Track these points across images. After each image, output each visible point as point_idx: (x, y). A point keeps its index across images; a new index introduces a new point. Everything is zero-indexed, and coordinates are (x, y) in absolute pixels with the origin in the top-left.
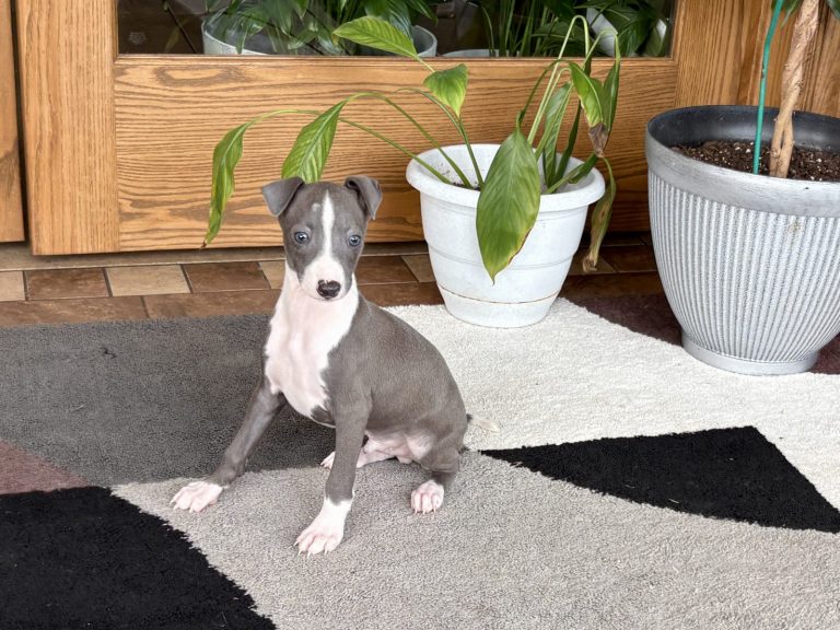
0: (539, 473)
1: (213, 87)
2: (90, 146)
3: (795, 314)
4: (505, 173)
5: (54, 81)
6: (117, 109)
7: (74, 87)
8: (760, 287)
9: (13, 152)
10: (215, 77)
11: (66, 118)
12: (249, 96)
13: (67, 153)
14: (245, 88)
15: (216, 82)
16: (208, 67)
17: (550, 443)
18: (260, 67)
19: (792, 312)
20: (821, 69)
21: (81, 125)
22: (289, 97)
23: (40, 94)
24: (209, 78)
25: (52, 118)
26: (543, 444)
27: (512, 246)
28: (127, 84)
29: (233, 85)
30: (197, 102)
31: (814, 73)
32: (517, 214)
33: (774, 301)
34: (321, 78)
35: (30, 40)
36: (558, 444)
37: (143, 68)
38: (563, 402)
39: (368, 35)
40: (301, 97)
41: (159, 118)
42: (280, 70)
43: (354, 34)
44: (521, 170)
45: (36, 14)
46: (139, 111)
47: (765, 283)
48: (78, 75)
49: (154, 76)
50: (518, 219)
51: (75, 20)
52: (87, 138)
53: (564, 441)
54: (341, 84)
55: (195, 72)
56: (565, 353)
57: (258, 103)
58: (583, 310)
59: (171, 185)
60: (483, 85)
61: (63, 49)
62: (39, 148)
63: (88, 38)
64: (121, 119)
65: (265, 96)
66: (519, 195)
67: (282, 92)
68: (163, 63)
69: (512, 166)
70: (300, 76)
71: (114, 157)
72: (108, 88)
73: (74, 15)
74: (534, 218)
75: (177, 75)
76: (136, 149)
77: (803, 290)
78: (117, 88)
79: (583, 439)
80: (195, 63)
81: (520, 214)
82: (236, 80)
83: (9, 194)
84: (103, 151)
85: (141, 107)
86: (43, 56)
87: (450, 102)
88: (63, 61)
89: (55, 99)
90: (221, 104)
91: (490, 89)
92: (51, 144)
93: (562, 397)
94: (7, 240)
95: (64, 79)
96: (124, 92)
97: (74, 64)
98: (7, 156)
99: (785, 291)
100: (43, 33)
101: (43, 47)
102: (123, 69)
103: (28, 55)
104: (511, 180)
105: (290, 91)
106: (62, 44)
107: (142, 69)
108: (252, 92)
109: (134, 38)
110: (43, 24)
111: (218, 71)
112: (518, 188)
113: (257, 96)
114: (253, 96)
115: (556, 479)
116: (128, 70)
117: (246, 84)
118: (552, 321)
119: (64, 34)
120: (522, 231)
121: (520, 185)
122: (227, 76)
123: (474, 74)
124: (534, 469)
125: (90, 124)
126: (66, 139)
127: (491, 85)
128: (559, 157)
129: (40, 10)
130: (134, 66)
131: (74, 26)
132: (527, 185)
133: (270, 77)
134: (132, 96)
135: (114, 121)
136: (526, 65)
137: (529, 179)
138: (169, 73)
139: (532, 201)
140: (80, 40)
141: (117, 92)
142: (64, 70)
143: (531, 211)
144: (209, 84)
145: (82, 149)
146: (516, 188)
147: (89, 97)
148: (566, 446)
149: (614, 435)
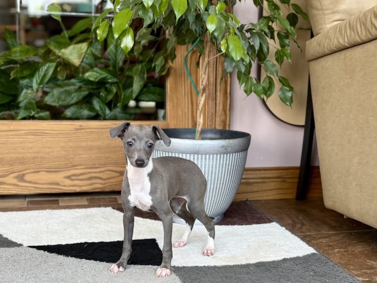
0: (46, 252)
17: (60, 244)
20: (217, 118)
22: (8, 135)
31: (214, 120)
36: (64, 244)
40: (13, 135)
60: (88, 130)
67: (5, 133)
105: (8, 133)
124: (44, 251)
127: (91, 130)
149: (91, 241)
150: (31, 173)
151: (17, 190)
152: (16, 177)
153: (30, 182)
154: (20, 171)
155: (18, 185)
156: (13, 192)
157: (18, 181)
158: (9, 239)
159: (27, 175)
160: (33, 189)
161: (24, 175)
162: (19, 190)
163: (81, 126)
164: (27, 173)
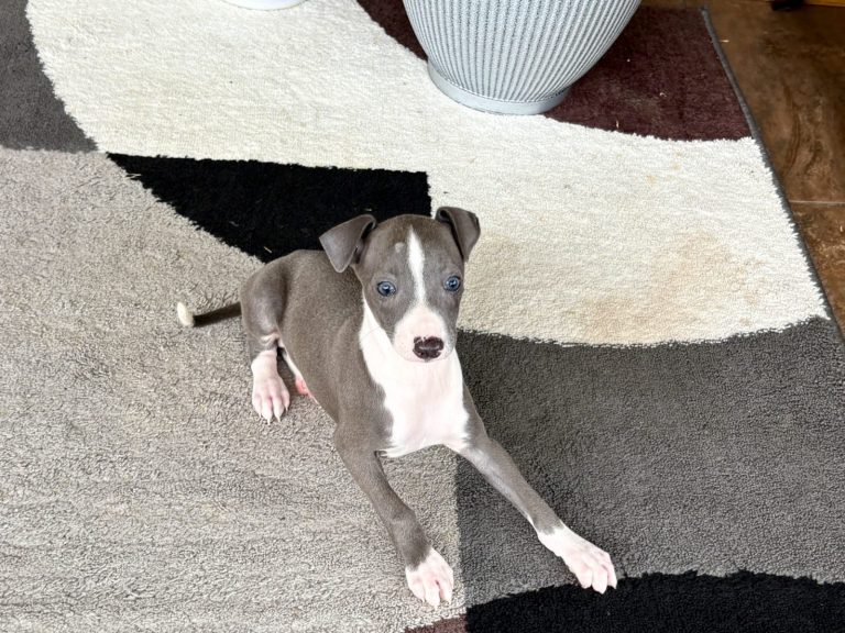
0: (149, 191)
3: (505, 55)
8: (464, 17)
19: (501, 52)
33: (481, 37)
47: (469, 14)
53: (207, 157)
77: (510, 30)
79: (228, 157)
99: (491, 27)
115: (162, 201)
149: (265, 159)
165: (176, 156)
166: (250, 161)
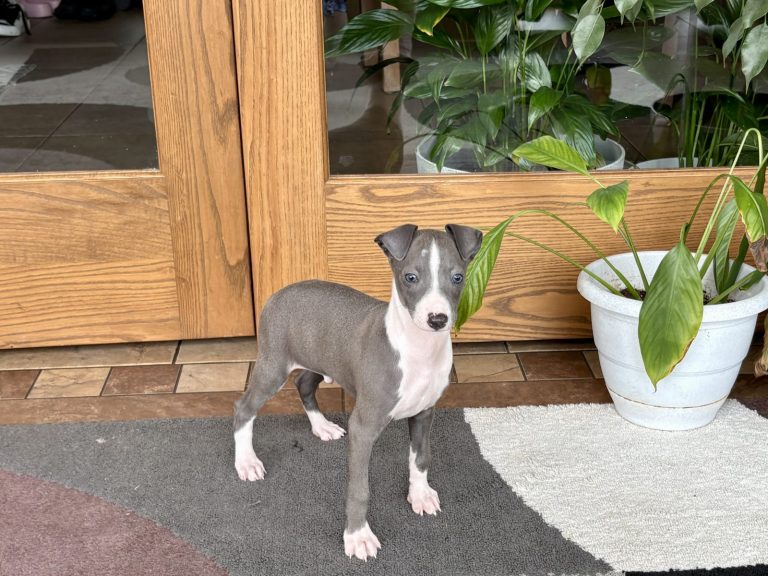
1: (412, 203)
2: (305, 256)
4: (667, 284)
5: (273, 199)
6: (328, 224)
7: (291, 205)
9: (244, 260)
10: (413, 194)
11: (285, 233)
12: (443, 210)
13: (286, 262)
14: (439, 203)
15: (413, 199)
16: (407, 186)
17: (700, 567)
18: (453, 184)
21: (298, 237)
22: (479, 210)
23: (262, 210)
24: (410, 195)
25: (273, 231)
26: (693, 567)
27: (674, 354)
28: (337, 201)
29: (429, 201)
30: (397, 217)
32: (679, 323)
34: (508, 193)
35: (253, 164)
36: (709, 568)
37: (351, 186)
38: (719, 518)
39: (544, 154)
40: (489, 210)
41: (364, 230)
42: (472, 186)
43: (531, 153)
44: (684, 283)
45: (257, 142)
46: (347, 225)
48: (294, 195)
49: (360, 194)
50: (680, 328)
51: (290, 145)
52: (302, 249)
53: (716, 565)
54: (527, 197)
55: (396, 190)
56: (729, 461)
57: (450, 216)
58: (754, 414)
59: (375, 289)
60: (663, 194)
61: (281, 171)
62: (262, 257)
63: (302, 163)
64: (332, 232)
65: (457, 210)
66: (681, 306)
67: (473, 205)
68: (367, 182)
69: (675, 277)
70: (488, 191)
71: (326, 265)
72: (320, 205)
73: (290, 143)
74: (696, 328)
75: (380, 193)
76: (345, 258)
78: (328, 205)
79: (736, 564)
80: (395, 182)
81: (682, 323)
82: (432, 196)
83: (241, 295)
84: (316, 260)
85: (349, 221)
86: (264, 179)
87: (608, 219)
88: (281, 181)
89: (274, 215)
90: (418, 218)
91: (669, 198)
92: (272, 254)
93: (720, 513)
94: (241, 334)
95: (283, 197)
96: (333, 209)
97: (290, 185)
98: (239, 263)
100: (263, 157)
101: (264, 171)
102: (333, 188)
103: (251, 177)
104: (673, 292)
105: (481, 205)
106: (280, 167)
107: (349, 188)
108: (446, 207)
109: (344, 160)
110: (264, 150)
111: (416, 189)
112: (681, 299)
113: (450, 210)
114: (447, 210)
116: (337, 190)
117: (440, 200)
118: (721, 425)
119: (281, 159)
120: (684, 342)
121: (682, 296)
122: (424, 192)
123: (653, 185)
125: (304, 236)
126: (284, 251)
127: (670, 194)
128: (731, 262)
129: (261, 137)
130: (343, 186)
131: (290, 150)
132: (690, 297)
133: (462, 192)
134: (341, 212)
135: (326, 234)
136: (705, 174)
137: (692, 290)
138: (373, 191)
139: (695, 312)
140: (296, 163)
141: (329, 209)
142: (283, 190)
143: (693, 321)
144: (407, 201)
145: (299, 258)
146: (678, 299)
147: (303, 213)
148: (718, 571)
150: (526, 295)
151: (492, 332)
152: (493, 305)
153: (523, 315)
154: (503, 292)
155: (496, 323)
156: (487, 337)
157: (497, 314)
158: (566, 535)
159: (517, 299)
160: (528, 330)
161: (510, 299)
162: (499, 332)
163: (647, 184)
164: (518, 296)
165: (687, 568)
166: (758, 565)
